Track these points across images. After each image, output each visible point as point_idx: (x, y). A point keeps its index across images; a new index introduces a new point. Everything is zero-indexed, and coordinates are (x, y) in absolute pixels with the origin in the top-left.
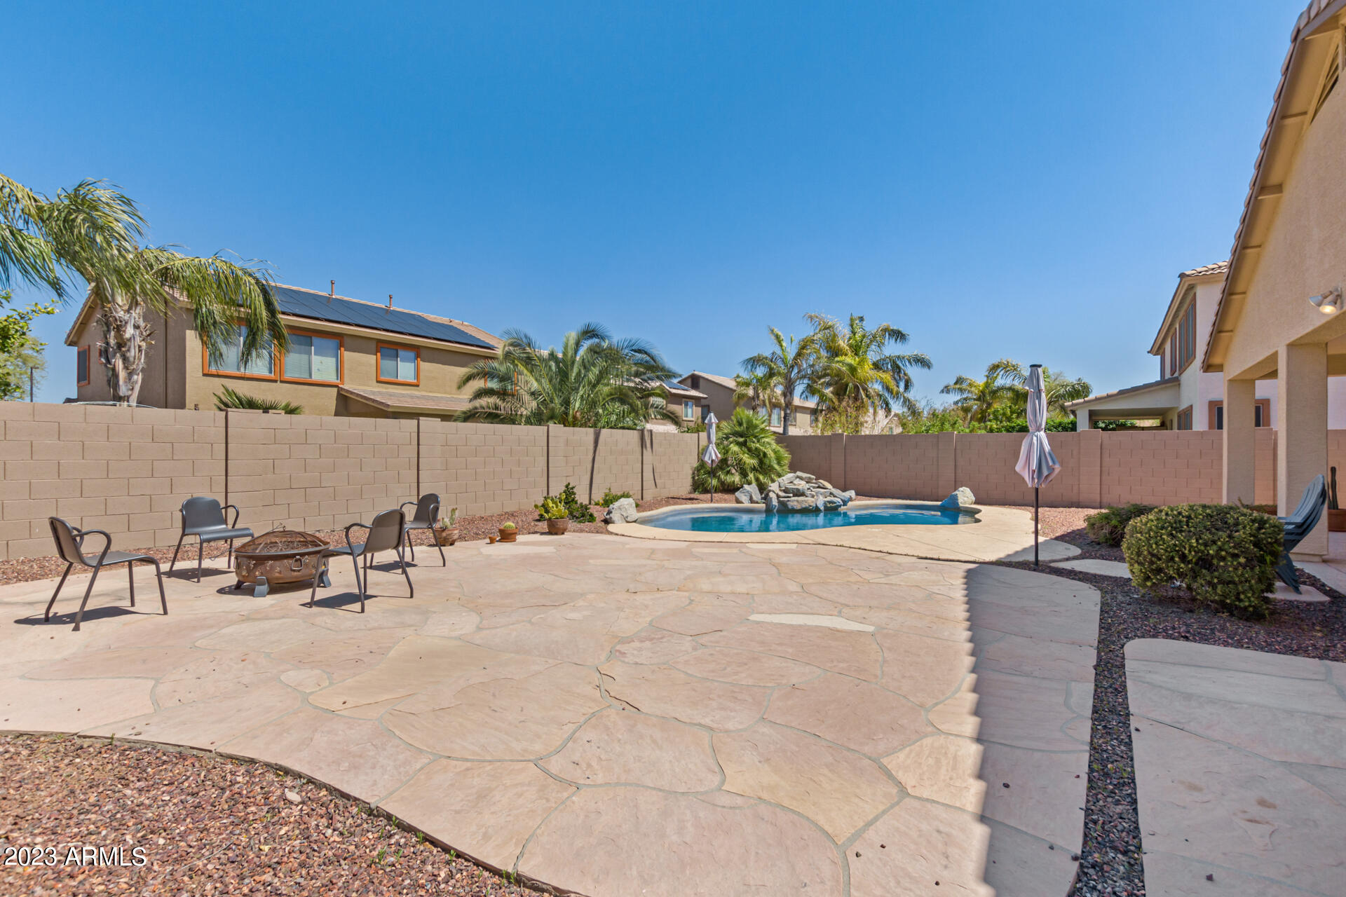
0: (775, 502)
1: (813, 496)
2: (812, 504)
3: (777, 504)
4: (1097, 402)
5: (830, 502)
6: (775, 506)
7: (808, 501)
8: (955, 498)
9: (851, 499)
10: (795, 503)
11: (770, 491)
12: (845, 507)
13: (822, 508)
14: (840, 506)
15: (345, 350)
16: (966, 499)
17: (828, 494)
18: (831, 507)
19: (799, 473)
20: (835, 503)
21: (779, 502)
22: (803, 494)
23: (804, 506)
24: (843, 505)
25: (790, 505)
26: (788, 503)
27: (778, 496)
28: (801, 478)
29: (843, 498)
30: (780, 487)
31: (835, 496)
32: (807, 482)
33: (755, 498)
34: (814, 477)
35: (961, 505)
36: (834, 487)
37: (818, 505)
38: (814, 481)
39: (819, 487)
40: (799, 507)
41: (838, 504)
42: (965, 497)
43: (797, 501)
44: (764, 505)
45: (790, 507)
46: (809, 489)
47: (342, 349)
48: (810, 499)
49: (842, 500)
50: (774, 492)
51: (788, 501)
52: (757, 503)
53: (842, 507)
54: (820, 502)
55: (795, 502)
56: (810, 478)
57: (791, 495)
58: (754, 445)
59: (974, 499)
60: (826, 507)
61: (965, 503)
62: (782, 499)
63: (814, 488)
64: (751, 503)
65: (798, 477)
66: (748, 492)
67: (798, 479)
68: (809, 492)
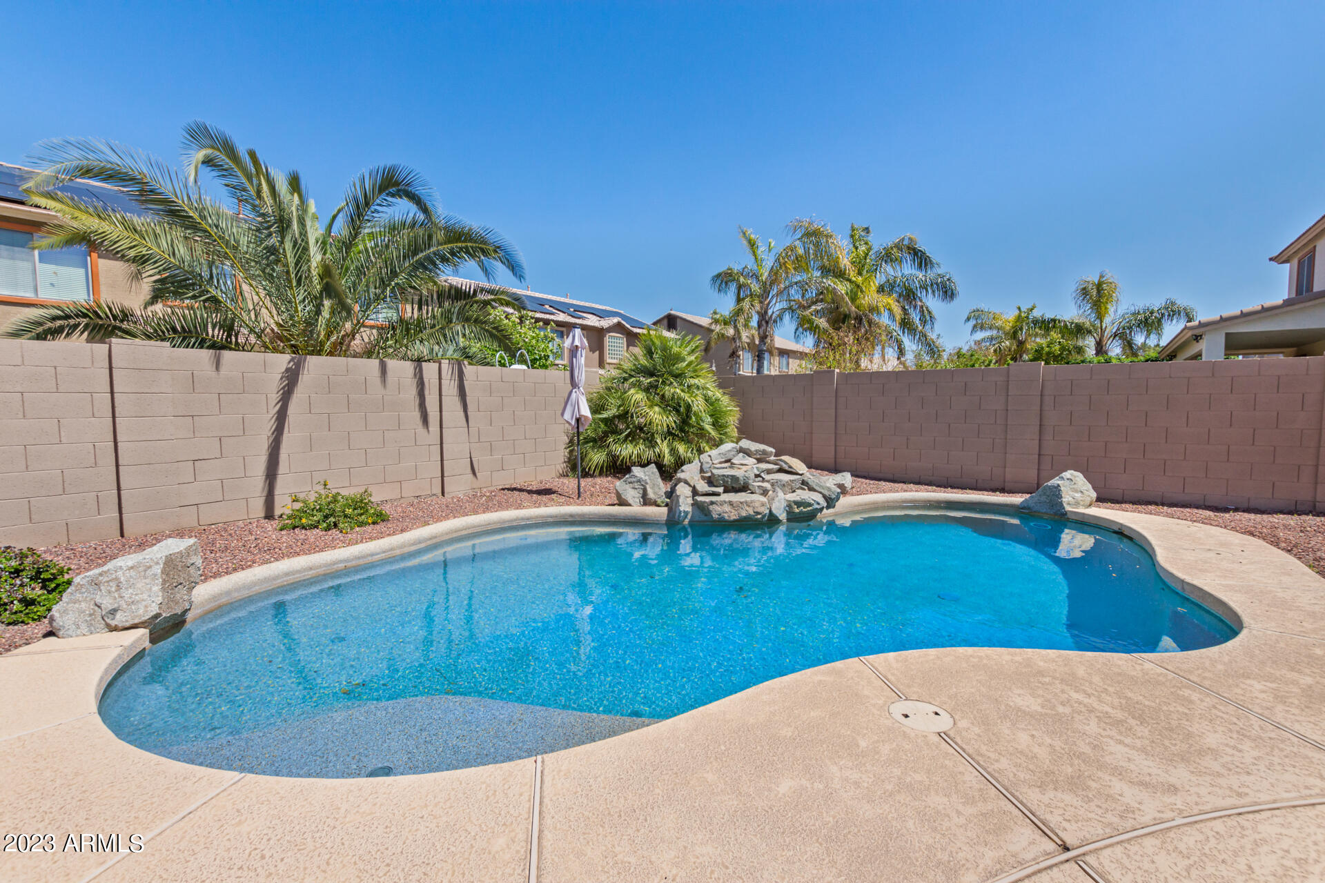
0: (685, 505)
1: (765, 492)
2: (761, 509)
3: (689, 509)
4: (1243, 319)
5: (799, 504)
6: (686, 513)
7: (752, 503)
8: (1056, 492)
9: (843, 490)
10: (727, 508)
11: (679, 480)
12: (831, 510)
13: (783, 516)
14: (821, 509)
15: (99, 257)
16: (1078, 495)
17: (799, 485)
18: (801, 512)
19: (745, 443)
20: (810, 505)
21: (696, 505)
22: (744, 488)
23: (744, 514)
24: (828, 507)
25: (716, 511)
26: (711, 507)
27: (695, 492)
28: (747, 453)
29: (826, 493)
30: (702, 471)
31: (811, 489)
32: (759, 461)
33: (651, 495)
34: (774, 451)
35: (1068, 508)
36: (810, 467)
37: (774, 511)
38: (772, 458)
39: (781, 470)
40: (732, 515)
41: (816, 506)
42: (1076, 491)
43: (731, 503)
44: (665, 510)
45: (715, 516)
46: (757, 476)
47: (94, 255)
48: (758, 498)
49: (824, 496)
50: (686, 482)
51: (712, 503)
52: (656, 504)
53: (825, 510)
54: (779, 504)
55: (726, 505)
56: (764, 452)
57: (721, 490)
58: (673, 390)
59: (1094, 495)
60: (790, 513)
61: (1077, 504)
62: (699, 499)
63: (769, 472)
64: (645, 504)
65: (741, 450)
66: (639, 481)
67: (741, 454)
68: (757, 484)
